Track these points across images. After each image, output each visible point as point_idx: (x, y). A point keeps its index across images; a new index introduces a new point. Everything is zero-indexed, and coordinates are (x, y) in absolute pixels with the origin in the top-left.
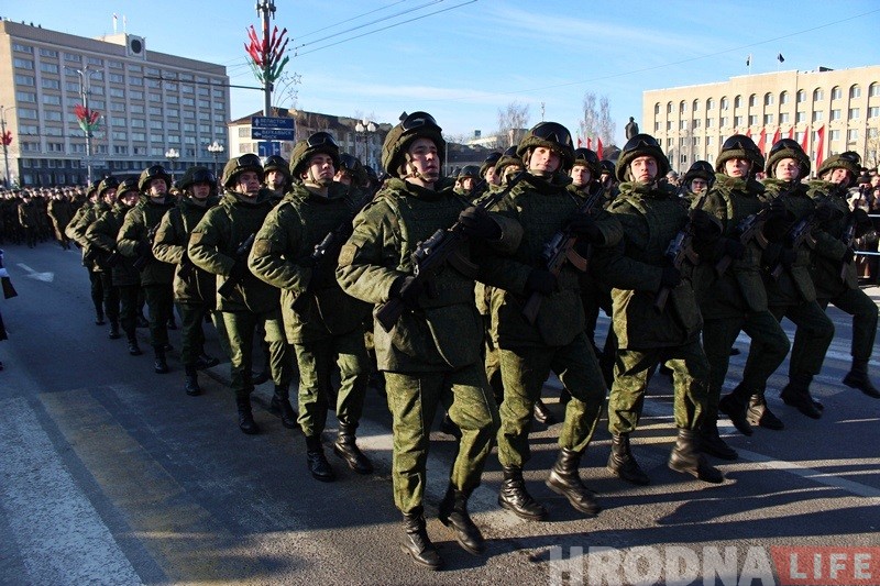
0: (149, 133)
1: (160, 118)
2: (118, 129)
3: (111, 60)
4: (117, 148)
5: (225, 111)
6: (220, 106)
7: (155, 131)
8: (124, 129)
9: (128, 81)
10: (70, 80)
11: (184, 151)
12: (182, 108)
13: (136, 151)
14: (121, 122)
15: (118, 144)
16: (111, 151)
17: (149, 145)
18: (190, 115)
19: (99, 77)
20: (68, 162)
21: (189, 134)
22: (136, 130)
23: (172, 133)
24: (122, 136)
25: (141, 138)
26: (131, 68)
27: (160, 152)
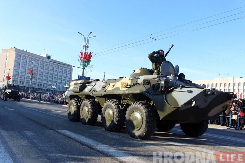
0: (48, 81)
1: (52, 78)
2: (40, 79)
3: (41, 61)
4: (39, 84)
5: (70, 78)
6: (69, 76)
7: (50, 81)
8: (41, 80)
9: (45, 67)
10: (29, 65)
11: (57, 87)
12: (58, 75)
13: (44, 86)
14: (41, 78)
15: (39, 83)
16: (37, 85)
17: (48, 85)
18: (61, 78)
19: (37, 65)
20: (24, 87)
21: (59, 83)
22: (45, 80)
23: (55, 82)
24: (41, 81)
25: (46, 82)
26: (46, 63)
27: (51, 87)
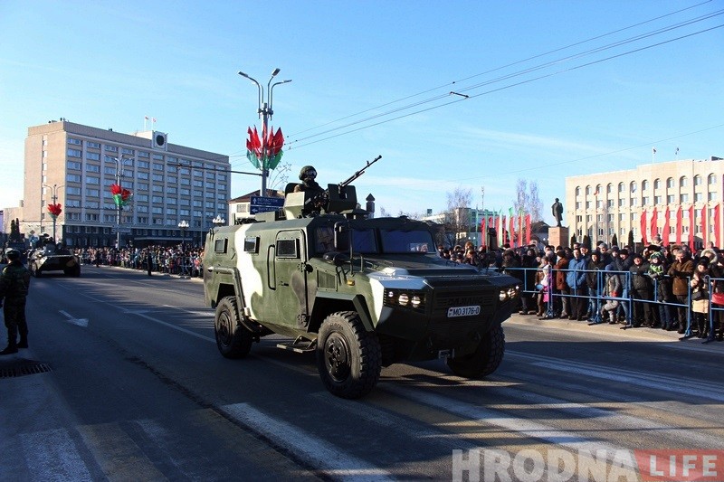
0: (165, 207)
1: (175, 196)
2: (141, 203)
3: (140, 151)
4: (140, 218)
5: (227, 191)
6: (223, 187)
7: (170, 207)
8: (146, 204)
9: (152, 167)
10: (108, 165)
11: (192, 222)
12: (193, 188)
13: (154, 221)
14: (145, 199)
15: (140, 215)
16: (135, 221)
17: (165, 217)
18: (199, 194)
19: (130, 163)
20: (101, 229)
21: (197, 209)
22: (156, 205)
23: (184, 207)
24: (144, 210)
25: (159, 211)
26: (155, 156)
27: (173, 223)
